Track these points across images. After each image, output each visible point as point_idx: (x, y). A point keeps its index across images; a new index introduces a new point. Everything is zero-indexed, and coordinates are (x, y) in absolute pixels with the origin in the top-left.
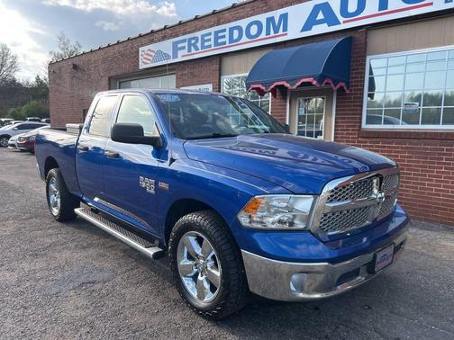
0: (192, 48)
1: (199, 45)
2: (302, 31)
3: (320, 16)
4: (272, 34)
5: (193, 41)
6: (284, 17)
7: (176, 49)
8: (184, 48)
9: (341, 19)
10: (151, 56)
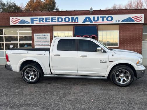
0: (41, 21)
1: (44, 20)
2: (83, 22)
3: (88, 20)
4: (73, 22)
5: (41, 19)
6: (77, 18)
7: (32, 21)
8: (37, 21)
9: (93, 22)
10: (18, 21)
